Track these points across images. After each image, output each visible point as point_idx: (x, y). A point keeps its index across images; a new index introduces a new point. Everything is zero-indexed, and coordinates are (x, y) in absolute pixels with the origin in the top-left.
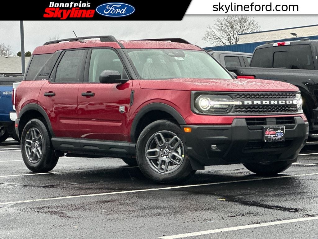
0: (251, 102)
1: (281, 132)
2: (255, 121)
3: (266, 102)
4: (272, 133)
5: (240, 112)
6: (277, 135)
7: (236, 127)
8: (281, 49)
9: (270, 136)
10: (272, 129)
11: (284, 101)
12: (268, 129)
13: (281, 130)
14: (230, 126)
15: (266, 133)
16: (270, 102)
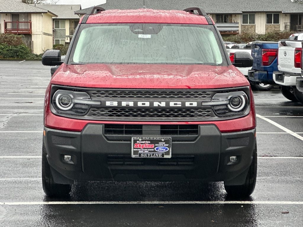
0: (117, 102)
1: (165, 145)
2: (123, 128)
3: (144, 104)
4: (148, 146)
5: (101, 115)
6: (157, 149)
7: (86, 135)
9: (144, 151)
10: (148, 140)
11: (180, 103)
12: (139, 141)
13: (164, 143)
14: (79, 133)
15: (135, 146)
16: (151, 104)
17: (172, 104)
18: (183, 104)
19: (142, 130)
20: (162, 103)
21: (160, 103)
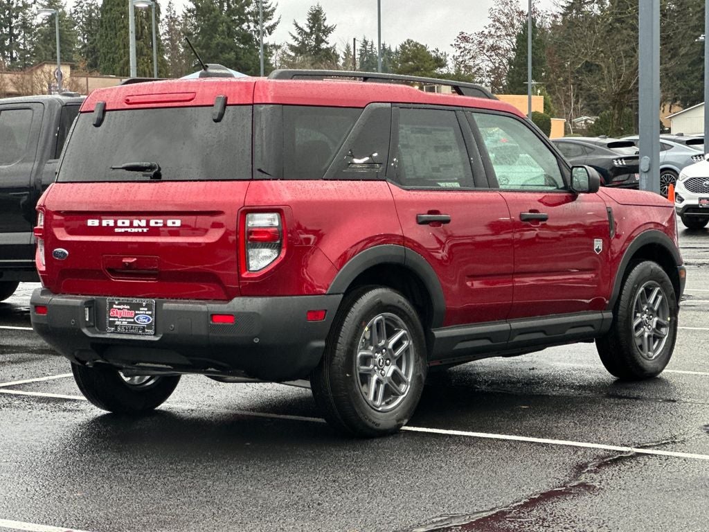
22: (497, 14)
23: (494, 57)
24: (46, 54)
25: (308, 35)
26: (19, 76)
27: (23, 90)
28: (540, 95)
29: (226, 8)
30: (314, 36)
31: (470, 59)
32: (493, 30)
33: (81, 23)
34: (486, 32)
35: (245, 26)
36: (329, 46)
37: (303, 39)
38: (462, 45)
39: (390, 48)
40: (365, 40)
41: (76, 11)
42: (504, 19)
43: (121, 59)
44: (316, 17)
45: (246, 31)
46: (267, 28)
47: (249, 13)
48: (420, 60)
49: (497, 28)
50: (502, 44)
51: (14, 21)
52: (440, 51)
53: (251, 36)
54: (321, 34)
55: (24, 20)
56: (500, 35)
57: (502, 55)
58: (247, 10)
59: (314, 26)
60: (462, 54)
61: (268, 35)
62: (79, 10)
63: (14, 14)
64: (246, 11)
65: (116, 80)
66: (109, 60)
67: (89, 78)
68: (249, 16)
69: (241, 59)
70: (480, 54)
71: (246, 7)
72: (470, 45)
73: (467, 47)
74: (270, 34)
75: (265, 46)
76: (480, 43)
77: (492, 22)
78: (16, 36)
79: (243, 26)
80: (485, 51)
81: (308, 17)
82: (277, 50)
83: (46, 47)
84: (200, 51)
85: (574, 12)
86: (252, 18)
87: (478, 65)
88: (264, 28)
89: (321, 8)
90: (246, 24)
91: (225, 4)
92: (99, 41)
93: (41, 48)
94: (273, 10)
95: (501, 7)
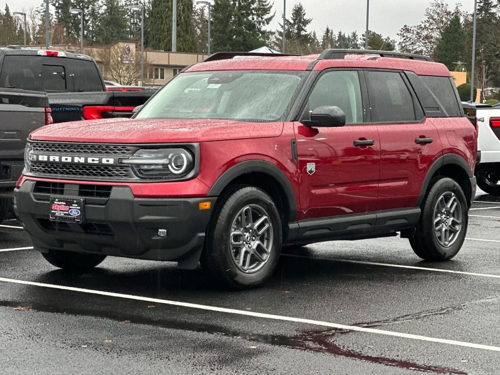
0: (47, 157)
1: (77, 208)
2: (50, 187)
3: (67, 159)
4: (63, 207)
6: (71, 212)
8: (53, 61)
9: (60, 213)
10: (64, 201)
11: (98, 159)
12: (56, 201)
13: (77, 205)
15: (53, 207)
16: (73, 159)
17: (90, 160)
18: (100, 161)
19: (63, 190)
20: (81, 158)
21: (80, 158)
22: (431, 13)
23: (428, 44)
24: (107, 34)
25: (292, 25)
26: (103, 50)
27: (105, 59)
28: (464, 71)
29: (237, 5)
30: (296, 26)
31: (410, 44)
32: (427, 25)
33: (129, 13)
34: (423, 26)
35: (250, 18)
36: (306, 33)
37: (288, 28)
38: (405, 35)
39: (344, 35)
40: (328, 29)
41: (126, 4)
42: (436, 17)
43: (165, 39)
44: (298, 12)
45: (251, 21)
46: (266, 20)
47: (253, 9)
48: (376, 45)
49: (431, 24)
50: (434, 34)
51: (86, 11)
52: (391, 39)
53: (254, 24)
54: (301, 25)
55: (93, 10)
56: (433, 28)
57: (433, 43)
58: (253, 6)
59: (296, 19)
60: (405, 41)
61: (266, 24)
62: (128, 4)
63: (86, 6)
64: (251, 8)
65: (164, 53)
66: (156, 40)
67: (147, 52)
68: (253, 11)
69: (246, 41)
70: (418, 41)
71: (252, 5)
72: (412, 34)
73: (409, 36)
74: (268, 24)
75: (263, 33)
76: (418, 33)
77: (427, 19)
78: (87, 21)
79: (249, 18)
80: (421, 40)
81: (292, 12)
82: (272, 35)
83: (107, 29)
84: (219, 35)
85: (483, 12)
86: (256, 12)
87: (416, 49)
88: (264, 20)
89: (302, 6)
90: (251, 16)
91: (237, 3)
92: (150, 26)
93: (104, 30)
94: (271, 7)
95: (435, 8)
